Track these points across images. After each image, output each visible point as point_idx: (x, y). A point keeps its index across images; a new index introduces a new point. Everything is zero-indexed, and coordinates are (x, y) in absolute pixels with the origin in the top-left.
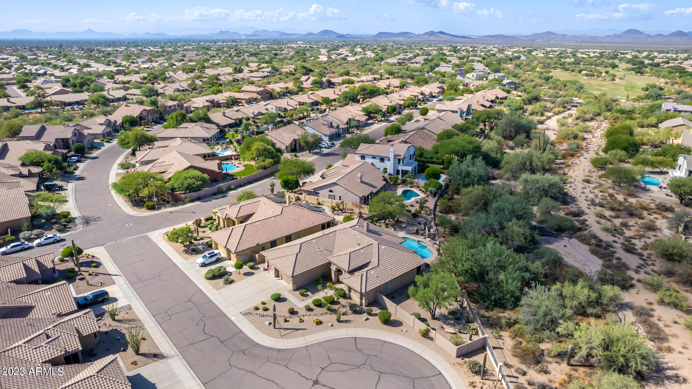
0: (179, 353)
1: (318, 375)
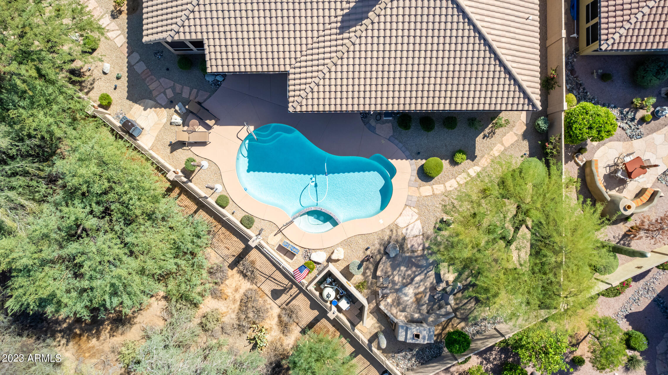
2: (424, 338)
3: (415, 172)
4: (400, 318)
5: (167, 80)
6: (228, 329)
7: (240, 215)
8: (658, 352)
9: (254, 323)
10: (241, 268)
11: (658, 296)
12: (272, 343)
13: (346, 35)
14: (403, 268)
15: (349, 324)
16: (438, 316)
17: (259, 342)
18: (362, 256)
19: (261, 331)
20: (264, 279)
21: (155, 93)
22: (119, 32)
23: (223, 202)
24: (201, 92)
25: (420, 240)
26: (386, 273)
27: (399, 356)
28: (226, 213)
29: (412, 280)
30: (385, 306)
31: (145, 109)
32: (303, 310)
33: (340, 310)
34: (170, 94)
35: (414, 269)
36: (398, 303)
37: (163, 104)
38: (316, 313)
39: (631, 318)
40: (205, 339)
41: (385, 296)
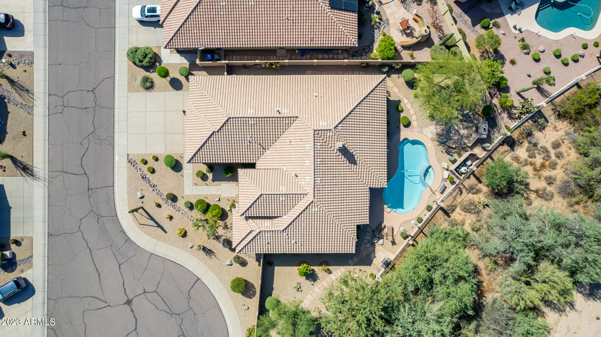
0: (47, 177)
1: (136, 296)
2: (486, 126)
3: (406, 129)
4: (475, 136)
5: (362, 247)
6: (479, 218)
7: (426, 212)
8: (490, 12)
9: (476, 206)
10: (450, 212)
11: (463, 11)
12: (485, 197)
13: (358, 162)
14: (451, 135)
15: (478, 161)
16: (475, 118)
17: (485, 203)
18: (446, 154)
19: (480, 203)
20: (455, 201)
21: (368, 252)
22: (338, 270)
23: (420, 220)
24: (368, 230)
25: (438, 127)
26: (453, 143)
27: (492, 137)
28: (425, 219)
29: (457, 130)
30: (469, 143)
31: (376, 257)
32: (470, 182)
33: (471, 165)
34: (368, 245)
35: (452, 130)
36: (467, 137)
37: (373, 248)
38: (472, 176)
39: (474, 24)
40: (484, 230)
41: (465, 144)
